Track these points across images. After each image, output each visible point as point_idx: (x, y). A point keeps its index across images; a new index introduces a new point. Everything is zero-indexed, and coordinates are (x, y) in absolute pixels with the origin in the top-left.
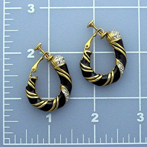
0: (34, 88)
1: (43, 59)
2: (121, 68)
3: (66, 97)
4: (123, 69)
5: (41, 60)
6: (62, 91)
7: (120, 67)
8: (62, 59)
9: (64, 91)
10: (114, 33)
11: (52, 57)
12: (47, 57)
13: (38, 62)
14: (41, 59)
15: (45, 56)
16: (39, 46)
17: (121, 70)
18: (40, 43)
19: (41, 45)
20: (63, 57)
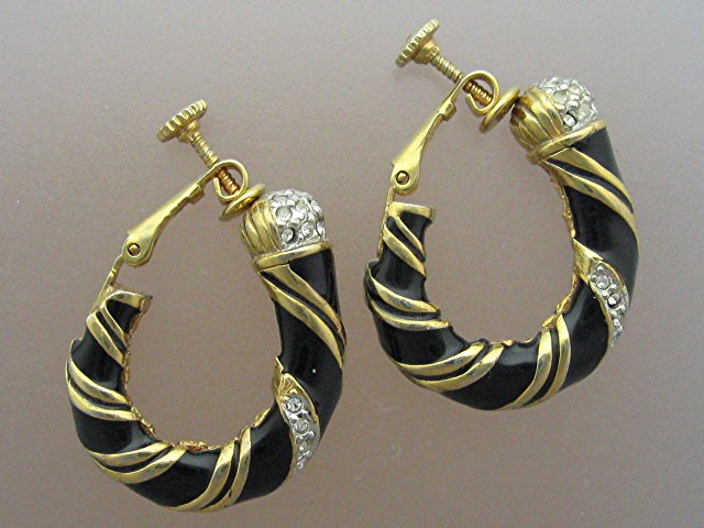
0: (119, 358)
1: (197, 196)
2: (612, 301)
3: (299, 442)
4: (622, 307)
5: (187, 201)
6: (282, 407)
7: (605, 293)
8: (312, 217)
9: (294, 406)
10: (564, 92)
11: (256, 198)
12: (228, 192)
13: (166, 211)
14: (187, 193)
15: (216, 180)
16: (192, 118)
17: (614, 312)
18: (201, 104)
19: (201, 114)
20: (317, 209)
